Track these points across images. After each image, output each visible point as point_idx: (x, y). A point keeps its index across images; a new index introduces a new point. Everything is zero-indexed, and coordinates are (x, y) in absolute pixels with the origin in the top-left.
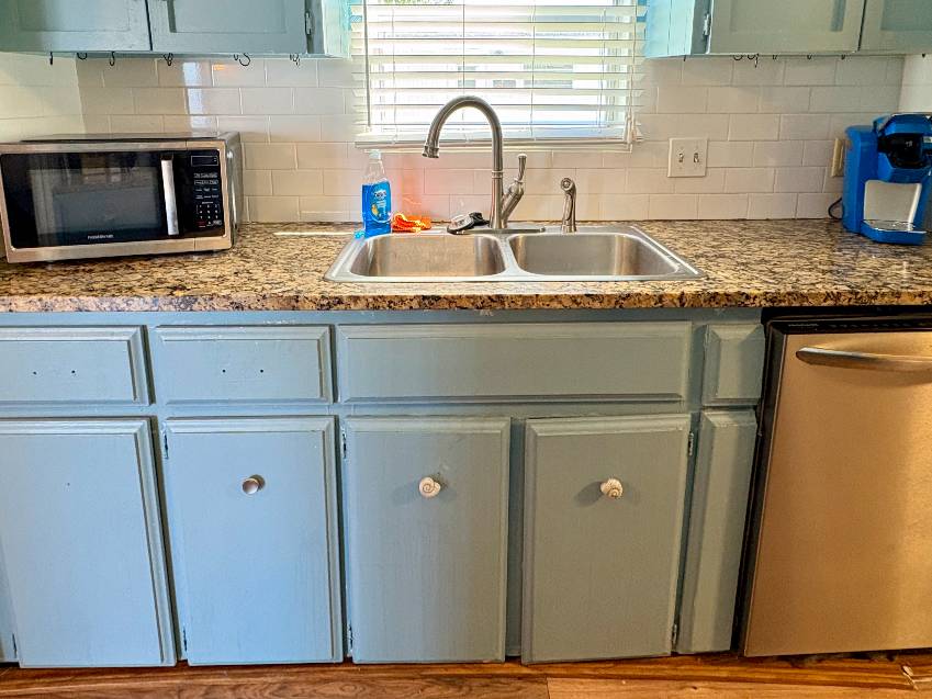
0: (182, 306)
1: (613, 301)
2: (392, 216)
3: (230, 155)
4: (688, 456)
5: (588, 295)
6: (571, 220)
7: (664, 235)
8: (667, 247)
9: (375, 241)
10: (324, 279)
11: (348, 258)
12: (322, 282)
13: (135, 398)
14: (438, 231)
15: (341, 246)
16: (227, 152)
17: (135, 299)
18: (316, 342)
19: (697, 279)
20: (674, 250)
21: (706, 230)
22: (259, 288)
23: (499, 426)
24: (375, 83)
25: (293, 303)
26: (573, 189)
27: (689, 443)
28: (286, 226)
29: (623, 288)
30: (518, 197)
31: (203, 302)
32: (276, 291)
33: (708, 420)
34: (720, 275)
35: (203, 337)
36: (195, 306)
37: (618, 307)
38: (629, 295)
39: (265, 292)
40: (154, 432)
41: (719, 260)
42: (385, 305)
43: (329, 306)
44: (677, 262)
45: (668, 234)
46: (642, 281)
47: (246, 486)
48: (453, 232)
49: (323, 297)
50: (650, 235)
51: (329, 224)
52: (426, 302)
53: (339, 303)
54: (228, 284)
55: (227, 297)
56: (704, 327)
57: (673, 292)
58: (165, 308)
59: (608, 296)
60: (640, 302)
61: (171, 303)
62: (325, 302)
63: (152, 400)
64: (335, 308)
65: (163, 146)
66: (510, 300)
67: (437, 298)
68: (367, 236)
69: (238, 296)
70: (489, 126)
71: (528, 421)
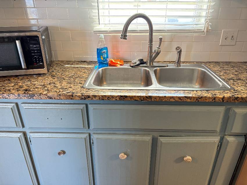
0: (29, 97)
1: (195, 99)
2: (109, 60)
3: (44, 37)
4: (217, 149)
5: (185, 97)
6: (179, 62)
7: (215, 69)
8: (217, 75)
9: (102, 70)
10: (82, 87)
11: (92, 78)
12: (82, 89)
13: (17, 126)
14: (126, 66)
15: (89, 72)
16: (42, 36)
17: (11, 95)
18: (81, 110)
19: (230, 90)
20: (220, 76)
21: (233, 67)
22: (58, 91)
23: (148, 139)
24: (101, 6)
25: (71, 97)
26: (181, 51)
27: (218, 146)
28: (68, 62)
29: (199, 94)
30: (158, 54)
31: (37, 96)
32: (64, 92)
33: (226, 139)
34: (239, 89)
35: (39, 107)
36: (34, 98)
37: (197, 101)
38: (202, 97)
39: (60, 93)
40: (25, 136)
41: (238, 81)
42: (106, 99)
43: (85, 99)
44: (221, 82)
45: (217, 68)
46: (207, 91)
47: (59, 154)
48: (132, 67)
49: (82, 95)
50: (210, 69)
51: (85, 62)
52: (122, 98)
53: (88, 97)
54: (46, 89)
55: (46, 95)
56: (230, 108)
57: (220, 96)
58: (23, 98)
59: (194, 97)
60: (206, 99)
61: (25, 96)
62: (83, 97)
63: (23, 126)
64: (87, 99)
65: (16, 34)
66: (154, 98)
67: (126, 97)
68: (99, 68)
69: (50, 94)
70: (148, 25)
71: (159, 137)
